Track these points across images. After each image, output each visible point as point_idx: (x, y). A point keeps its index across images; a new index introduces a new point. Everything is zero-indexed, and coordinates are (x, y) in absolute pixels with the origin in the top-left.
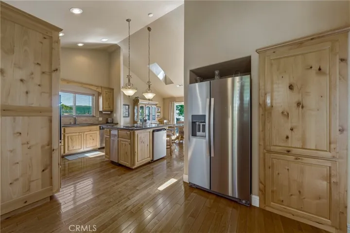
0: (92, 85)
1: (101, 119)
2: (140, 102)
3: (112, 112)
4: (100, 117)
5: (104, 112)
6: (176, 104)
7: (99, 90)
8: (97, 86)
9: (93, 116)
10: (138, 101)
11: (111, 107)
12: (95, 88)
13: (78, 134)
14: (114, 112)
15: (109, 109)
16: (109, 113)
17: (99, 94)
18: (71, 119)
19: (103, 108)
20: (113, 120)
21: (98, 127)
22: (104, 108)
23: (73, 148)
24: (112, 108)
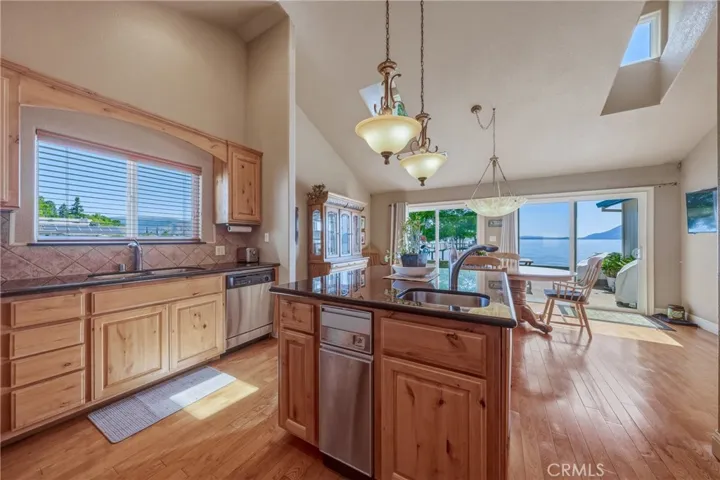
0: (196, 132)
1: (220, 250)
2: (329, 200)
3: (256, 227)
4: (219, 244)
5: (233, 229)
6: (410, 209)
7: (220, 152)
8: (211, 139)
9: (197, 242)
10: (325, 195)
11: (256, 211)
12: (205, 145)
13: (147, 312)
14: (263, 227)
15: (250, 217)
16: (249, 230)
17: (218, 167)
18: (118, 254)
19: (231, 214)
20: (258, 252)
21: (220, 279)
22: (236, 216)
23: (128, 371)
24: (256, 217)
